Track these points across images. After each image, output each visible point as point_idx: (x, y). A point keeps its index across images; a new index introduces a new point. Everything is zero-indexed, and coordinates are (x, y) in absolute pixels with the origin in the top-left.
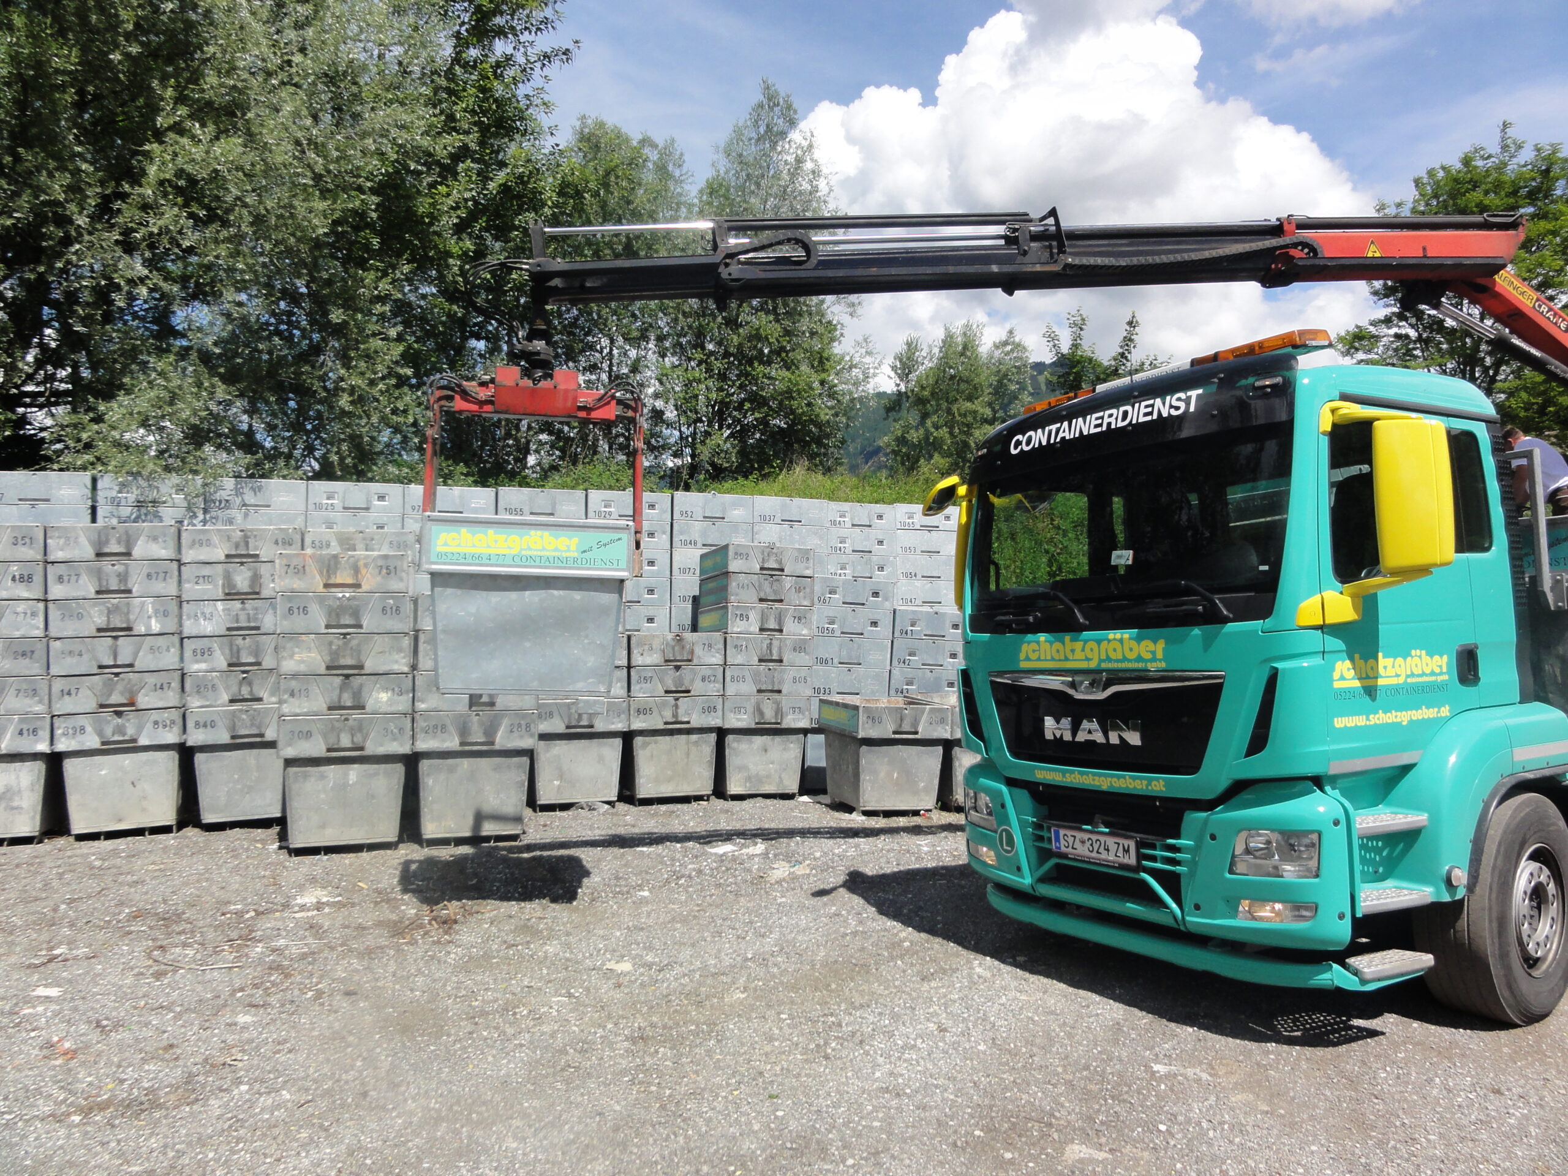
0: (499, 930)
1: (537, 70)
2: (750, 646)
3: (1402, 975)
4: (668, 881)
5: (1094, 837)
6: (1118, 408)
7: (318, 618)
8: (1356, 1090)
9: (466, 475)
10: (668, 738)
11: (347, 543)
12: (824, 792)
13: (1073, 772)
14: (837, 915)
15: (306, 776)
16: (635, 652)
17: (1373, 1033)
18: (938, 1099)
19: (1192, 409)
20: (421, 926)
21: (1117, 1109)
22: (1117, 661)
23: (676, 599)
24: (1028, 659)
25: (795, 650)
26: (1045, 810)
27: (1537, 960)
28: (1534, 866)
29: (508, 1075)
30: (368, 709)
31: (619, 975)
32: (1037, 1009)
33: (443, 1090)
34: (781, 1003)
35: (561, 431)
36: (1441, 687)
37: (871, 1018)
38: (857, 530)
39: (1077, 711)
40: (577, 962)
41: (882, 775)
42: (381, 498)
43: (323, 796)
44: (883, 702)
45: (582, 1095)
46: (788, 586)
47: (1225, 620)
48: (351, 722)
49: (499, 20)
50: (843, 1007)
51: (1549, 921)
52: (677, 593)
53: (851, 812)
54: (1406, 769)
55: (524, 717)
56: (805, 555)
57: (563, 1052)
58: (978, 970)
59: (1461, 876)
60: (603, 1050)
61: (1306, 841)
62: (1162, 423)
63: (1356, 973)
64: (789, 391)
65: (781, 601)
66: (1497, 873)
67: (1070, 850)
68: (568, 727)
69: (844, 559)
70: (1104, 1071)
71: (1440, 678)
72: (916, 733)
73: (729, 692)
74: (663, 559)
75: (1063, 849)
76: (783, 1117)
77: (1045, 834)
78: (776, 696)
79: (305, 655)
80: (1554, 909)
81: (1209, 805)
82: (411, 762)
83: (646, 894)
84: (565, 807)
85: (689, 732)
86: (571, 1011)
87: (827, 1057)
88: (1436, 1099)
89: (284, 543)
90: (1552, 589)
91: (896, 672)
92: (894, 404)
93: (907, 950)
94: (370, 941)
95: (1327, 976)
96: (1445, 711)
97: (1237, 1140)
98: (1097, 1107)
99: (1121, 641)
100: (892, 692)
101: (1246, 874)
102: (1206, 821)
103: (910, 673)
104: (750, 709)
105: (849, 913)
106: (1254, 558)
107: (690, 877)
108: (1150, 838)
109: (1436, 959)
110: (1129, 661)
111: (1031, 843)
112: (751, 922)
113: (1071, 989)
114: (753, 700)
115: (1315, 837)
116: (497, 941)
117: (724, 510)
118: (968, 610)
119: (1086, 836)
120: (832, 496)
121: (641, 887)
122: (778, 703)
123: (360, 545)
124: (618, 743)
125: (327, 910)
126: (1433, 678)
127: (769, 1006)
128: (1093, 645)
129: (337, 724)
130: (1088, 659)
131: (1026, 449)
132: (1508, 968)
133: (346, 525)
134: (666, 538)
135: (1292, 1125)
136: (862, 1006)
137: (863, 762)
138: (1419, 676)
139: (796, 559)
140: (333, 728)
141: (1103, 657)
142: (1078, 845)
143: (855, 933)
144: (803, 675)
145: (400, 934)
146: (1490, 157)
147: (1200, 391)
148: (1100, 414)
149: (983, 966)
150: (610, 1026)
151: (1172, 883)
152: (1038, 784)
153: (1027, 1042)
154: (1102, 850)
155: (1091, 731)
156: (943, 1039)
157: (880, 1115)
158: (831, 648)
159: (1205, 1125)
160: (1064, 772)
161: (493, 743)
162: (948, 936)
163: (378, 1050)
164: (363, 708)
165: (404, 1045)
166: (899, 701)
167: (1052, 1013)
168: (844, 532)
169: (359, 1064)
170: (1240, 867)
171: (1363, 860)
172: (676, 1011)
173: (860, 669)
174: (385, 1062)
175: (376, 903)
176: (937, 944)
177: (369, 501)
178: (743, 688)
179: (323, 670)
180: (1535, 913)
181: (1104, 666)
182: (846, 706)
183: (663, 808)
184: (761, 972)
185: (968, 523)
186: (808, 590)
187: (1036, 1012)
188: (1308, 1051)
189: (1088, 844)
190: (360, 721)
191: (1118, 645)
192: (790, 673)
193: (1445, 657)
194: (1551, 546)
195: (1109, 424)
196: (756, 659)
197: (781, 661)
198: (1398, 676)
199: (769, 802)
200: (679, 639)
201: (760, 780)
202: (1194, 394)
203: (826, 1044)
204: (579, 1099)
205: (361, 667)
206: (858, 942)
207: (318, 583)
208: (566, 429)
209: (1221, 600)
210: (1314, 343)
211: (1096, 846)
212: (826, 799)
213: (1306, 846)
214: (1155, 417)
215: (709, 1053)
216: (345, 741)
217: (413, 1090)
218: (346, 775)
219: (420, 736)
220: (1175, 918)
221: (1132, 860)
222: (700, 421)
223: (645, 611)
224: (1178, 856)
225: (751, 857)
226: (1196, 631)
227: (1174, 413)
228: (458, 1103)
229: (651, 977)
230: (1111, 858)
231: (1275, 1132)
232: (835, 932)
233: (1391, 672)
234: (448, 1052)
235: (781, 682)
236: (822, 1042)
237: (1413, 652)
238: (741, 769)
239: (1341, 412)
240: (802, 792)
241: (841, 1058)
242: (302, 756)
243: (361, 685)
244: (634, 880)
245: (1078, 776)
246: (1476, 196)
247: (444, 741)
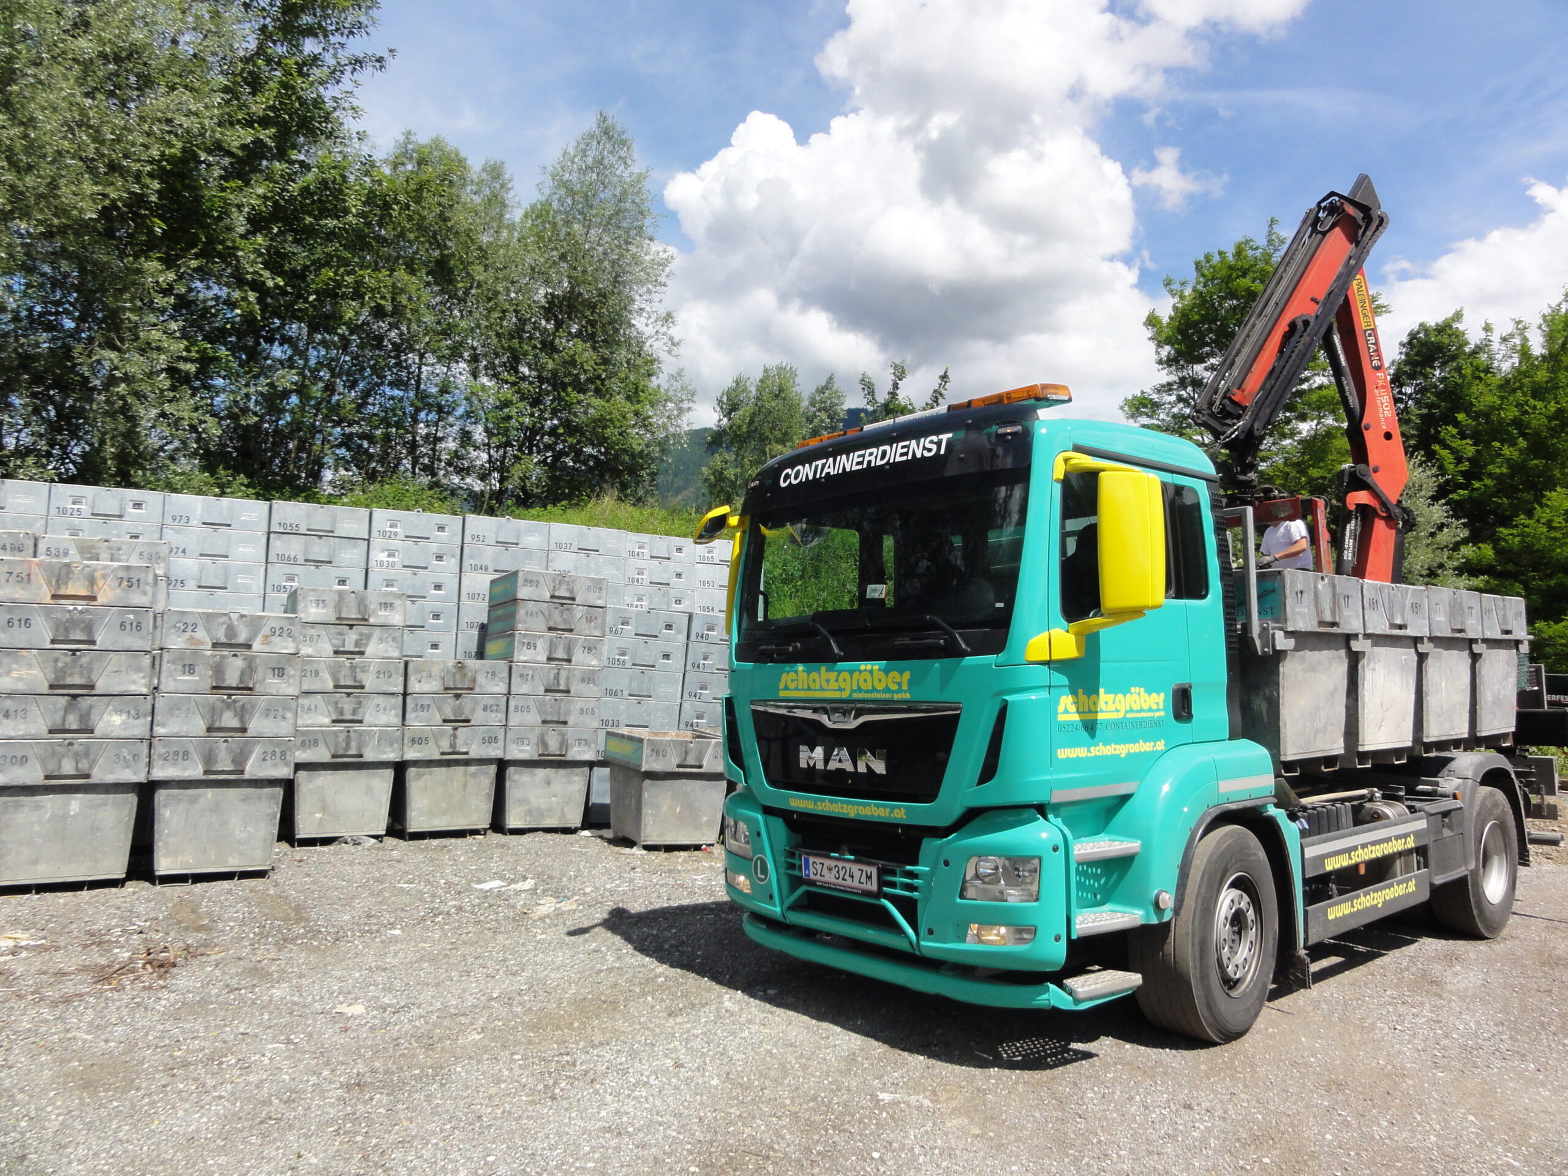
0: (224, 973)
1: (348, 74)
2: (536, 676)
3: (1113, 994)
4: (423, 919)
5: (840, 864)
6: (877, 447)
7: (43, 632)
8: (1063, 1110)
9: (247, 486)
10: (444, 769)
11: (89, 551)
12: (607, 826)
13: (823, 800)
14: (596, 951)
15: (17, 807)
16: (412, 679)
17: (1087, 1055)
18: (659, 1136)
19: (942, 452)
20: (133, 971)
21: (836, 1139)
22: (867, 691)
23: (463, 625)
24: (786, 688)
25: (583, 680)
26: (799, 838)
27: (1237, 982)
28: (1235, 893)
29: (198, 1131)
30: (97, 733)
31: (348, 1019)
32: (776, 1042)
33: (118, 1150)
34: (517, 1043)
35: (360, 446)
36: (1159, 722)
37: (608, 1056)
38: (656, 562)
39: (833, 739)
40: (305, 1006)
41: (665, 808)
42: (138, 505)
43: (37, 828)
44: (672, 735)
45: (278, 1148)
46: (579, 615)
47: (963, 654)
48: (76, 747)
49: (306, 19)
50: (581, 1045)
51: (1248, 944)
52: (465, 618)
53: (632, 847)
54: (1125, 798)
55: (278, 745)
56: (598, 585)
57: (267, 1102)
58: (727, 1004)
59: (1168, 900)
60: (312, 1099)
61: (1030, 867)
62: (916, 463)
63: (1071, 993)
64: (602, 419)
65: (571, 630)
66: (1200, 899)
67: (818, 877)
68: (334, 756)
69: (641, 590)
70: (830, 1102)
71: (1157, 714)
72: (700, 767)
73: (511, 722)
74: (451, 583)
75: (812, 876)
76: (494, 1163)
77: (796, 862)
78: (561, 727)
79: (23, 672)
80: (1252, 934)
81: (944, 832)
82: (146, 792)
83: (397, 932)
84: (327, 841)
85: (467, 763)
86: (287, 1058)
87: (553, 1098)
88: (1134, 1116)
89: (13, 549)
90: (1260, 636)
91: (686, 705)
92: (716, 440)
93: (660, 986)
94: (68, 988)
95: (1045, 996)
96: (1161, 746)
97: (944, 1164)
98: (816, 1137)
99: (871, 672)
100: (682, 726)
101: (975, 899)
102: (941, 848)
103: (700, 706)
104: (534, 741)
105: (608, 949)
106: (991, 596)
107: (448, 914)
108: (890, 865)
109: (1143, 978)
110: (878, 691)
111: (782, 870)
112: (504, 961)
113: (814, 1021)
114: (537, 731)
115: (1036, 862)
116: (219, 985)
117: (518, 536)
118: (735, 640)
119: (833, 863)
120: (639, 528)
121: (392, 926)
122: (563, 735)
123: (105, 555)
124: (389, 774)
125: (24, 954)
126: (1150, 714)
127: (504, 1047)
128: (846, 675)
129: (58, 749)
130: (840, 689)
131: (794, 482)
132: (1207, 989)
133: (91, 532)
134: (455, 562)
135: (999, 1146)
136: (601, 1044)
137: (646, 795)
138: (1137, 711)
139: (589, 588)
140: (54, 753)
141: (855, 687)
142: (825, 872)
143: (610, 970)
144: (591, 706)
145: (107, 979)
146: (1257, 248)
147: (950, 435)
148: (862, 452)
149: (733, 1000)
150: (325, 1073)
151: (909, 908)
152: (792, 812)
153: (761, 1075)
154: (847, 877)
155: (841, 761)
156: (677, 1075)
157: (597, 1155)
158: (621, 680)
159: (917, 1151)
160: (816, 801)
161: (242, 772)
162: (701, 972)
163: (49, 1109)
164: (92, 731)
165: (82, 1104)
166: (687, 735)
167: (791, 1045)
168: (642, 563)
169: (23, 1124)
170: (971, 892)
171: (1080, 886)
172: (403, 1055)
173: (650, 702)
174: (54, 1122)
175: (85, 946)
176: (692, 981)
177: (122, 508)
178: (526, 718)
179: (45, 689)
180: (1236, 937)
181: (855, 696)
182: (631, 739)
183: (436, 842)
184: (503, 1012)
185: (739, 555)
186: (599, 620)
187: (775, 1045)
188: (1027, 1075)
189: (834, 871)
190: (88, 746)
191: (867, 676)
192: (578, 704)
193: (1162, 695)
194: (1260, 597)
195: (869, 462)
196: (542, 689)
197: (568, 692)
198: (1117, 711)
199: (549, 836)
200: (460, 666)
201: (541, 814)
202: (945, 437)
203: (555, 1083)
204: (273, 1153)
205: (92, 687)
206: (612, 978)
207: (45, 594)
208: (365, 444)
209: (959, 634)
210: (1055, 397)
211: (842, 873)
212: (608, 833)
213: (1030, 871)
214: (910, 457)
215: (429, 1098)
216: (68, 768)
217: (81, 1151)
218: (68, 804)
219: (157, 763)
220: (911, 943)
221: (873, 887)
222: (508, 444)
223: (428, 637)
224: (916, 882)
225: (518, 893)
226: (937, 664)
227: (927, 454)
228: (132, 1162)
229: (383, 1020)
230: (856, 884)
231: (982, 1154)
232: (591, 969)
233: (1111, 707)
234: (133, 1106)
235: (568, 713)
236: (551, 1082)
237: (1133, 689)
238: (520, 802)
239: (1073, 462)
240: (584, 827)
241: (568, 1098)
242: (14, 784)
243: (91, 707)
244: (387, 918)
245: (828, 804)
246: (1245, 282)
247: (186, 769)
